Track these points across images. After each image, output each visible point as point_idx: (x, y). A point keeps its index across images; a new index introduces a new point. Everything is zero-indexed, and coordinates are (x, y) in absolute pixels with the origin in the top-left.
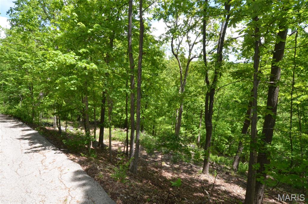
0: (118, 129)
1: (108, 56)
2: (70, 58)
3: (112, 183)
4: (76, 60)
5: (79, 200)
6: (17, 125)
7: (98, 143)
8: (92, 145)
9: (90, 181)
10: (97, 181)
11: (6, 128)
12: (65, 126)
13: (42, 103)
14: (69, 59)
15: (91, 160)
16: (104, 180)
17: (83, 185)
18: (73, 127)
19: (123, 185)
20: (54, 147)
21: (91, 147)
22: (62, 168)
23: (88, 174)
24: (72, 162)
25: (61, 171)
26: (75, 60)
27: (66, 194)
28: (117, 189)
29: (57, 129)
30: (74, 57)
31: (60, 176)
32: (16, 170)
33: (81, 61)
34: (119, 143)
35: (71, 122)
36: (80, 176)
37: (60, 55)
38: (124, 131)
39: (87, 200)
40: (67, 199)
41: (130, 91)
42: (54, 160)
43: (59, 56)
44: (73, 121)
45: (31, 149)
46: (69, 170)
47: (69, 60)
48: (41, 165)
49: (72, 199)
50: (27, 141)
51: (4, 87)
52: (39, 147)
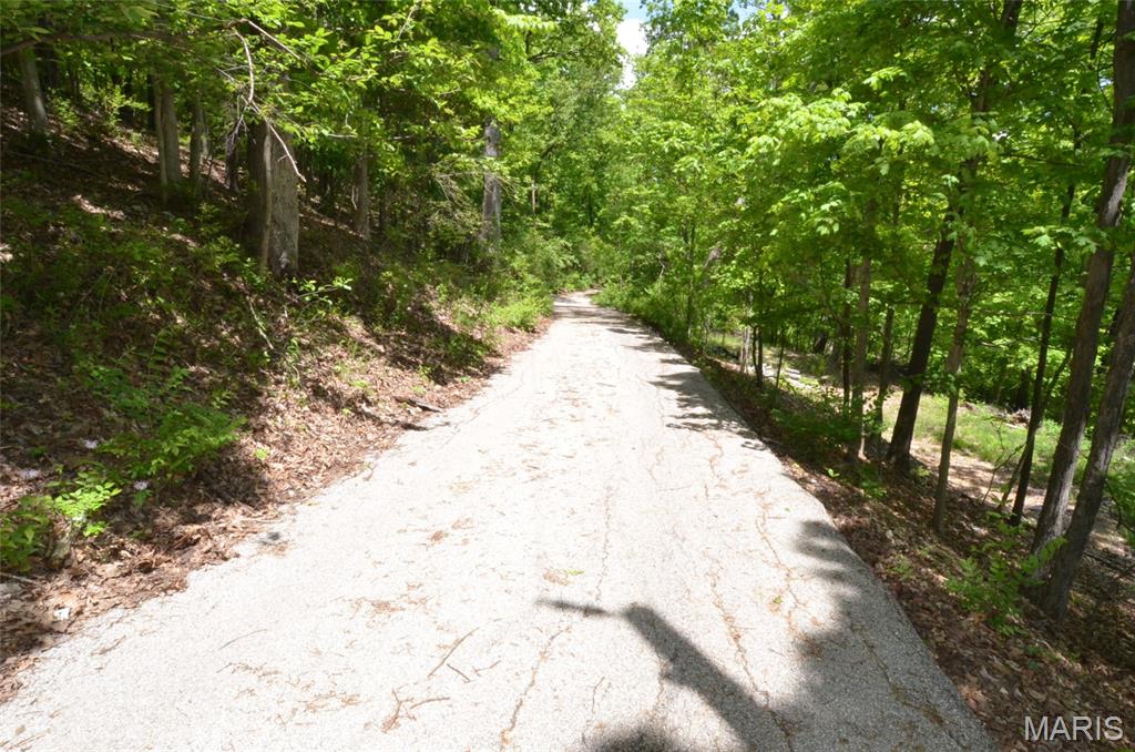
0: (984, 410)
1: (988, 81)
2: (830, 115)
3: (944, 613)
4: (850, 118)
5: (821, 620)
6: (650, 344)
7: (887, 447)
8: (865, 449)
9: (860, 571)
10: (884, 581)
11: (627, 350)
12: (773, 365)
13: (715, 281)
14: (824, 120)
15: (860, 500)
16: (913, 590)
17: (835, 577)
18: (801, 373)
19: (994, 640)
20: (743, 425)
21: (861, 455)
22: (769, 499)
23: (850, 543)
24: (799, 487)
25: (765, 507)
26: (845, 120)
27: (780, 583)
28: (966, 642)
29: (751, 370)
30: (843, 108)
31: (761, 520)
32: (649, 467)
33: (869, 122)
34: (978, 468)
35: (792, 355)
36: (824, 543)
37: (794, 108)
38: (1012, 423)
39: (848, 630)
40: (782, 599)
41: (1095, 237)
42: (746, 465)
43: (792, 112)
44: (800, 349)
45: (683, 417)
46: (787, 510)
47: (826, 123)
48: (709, 470)
49: (796, 607)
50: (674, 394)
51: (623, 235)
52: (704, 416)
